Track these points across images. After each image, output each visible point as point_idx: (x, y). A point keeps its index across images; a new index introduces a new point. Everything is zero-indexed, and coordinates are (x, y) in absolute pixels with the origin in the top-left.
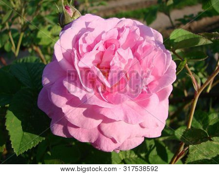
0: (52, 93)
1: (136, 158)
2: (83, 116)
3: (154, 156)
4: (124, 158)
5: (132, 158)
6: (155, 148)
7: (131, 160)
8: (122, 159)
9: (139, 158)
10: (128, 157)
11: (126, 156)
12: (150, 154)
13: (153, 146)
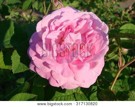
0: (30, 48)
1: (82, 94)
2: (43, 65)
3: (94, 96)
4: (76, 92)
5: (80, 93)
6: (97, 92)
7: (79, 94)
8: (74, 92)
9: (84, 95)
10: (78, 92)
11: (77, 91)
12: (92, 94)
13: (95, 90)
